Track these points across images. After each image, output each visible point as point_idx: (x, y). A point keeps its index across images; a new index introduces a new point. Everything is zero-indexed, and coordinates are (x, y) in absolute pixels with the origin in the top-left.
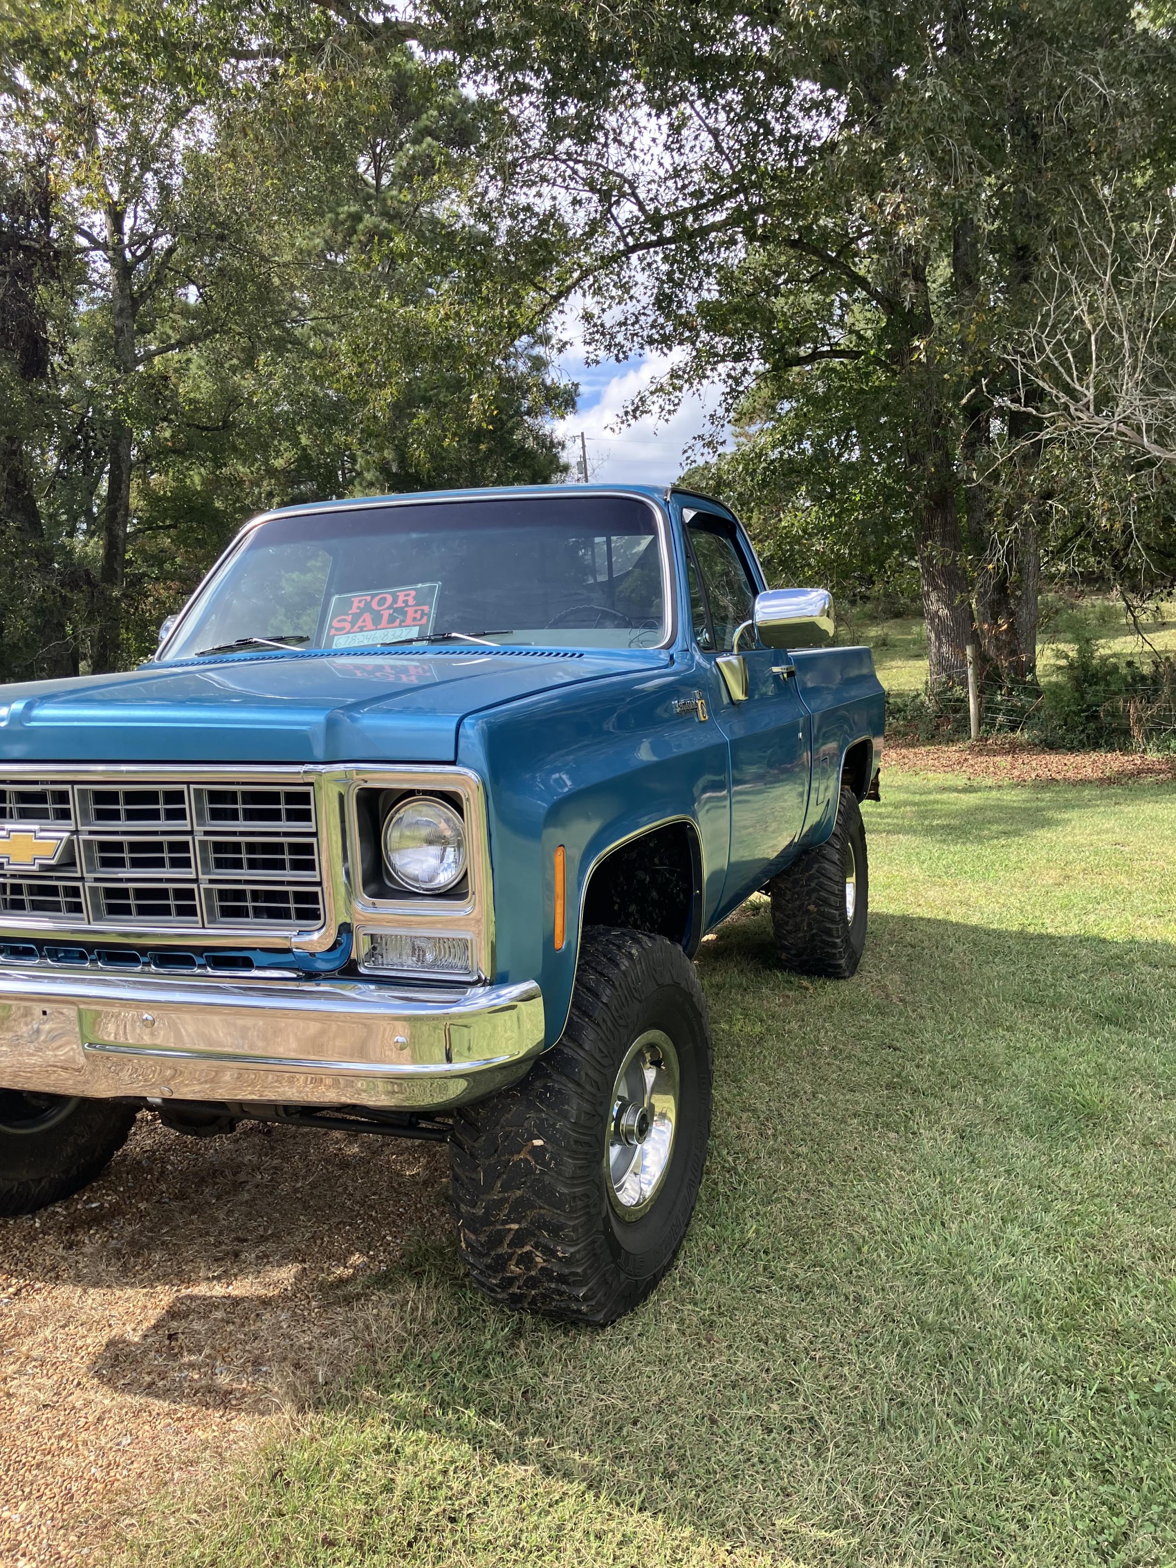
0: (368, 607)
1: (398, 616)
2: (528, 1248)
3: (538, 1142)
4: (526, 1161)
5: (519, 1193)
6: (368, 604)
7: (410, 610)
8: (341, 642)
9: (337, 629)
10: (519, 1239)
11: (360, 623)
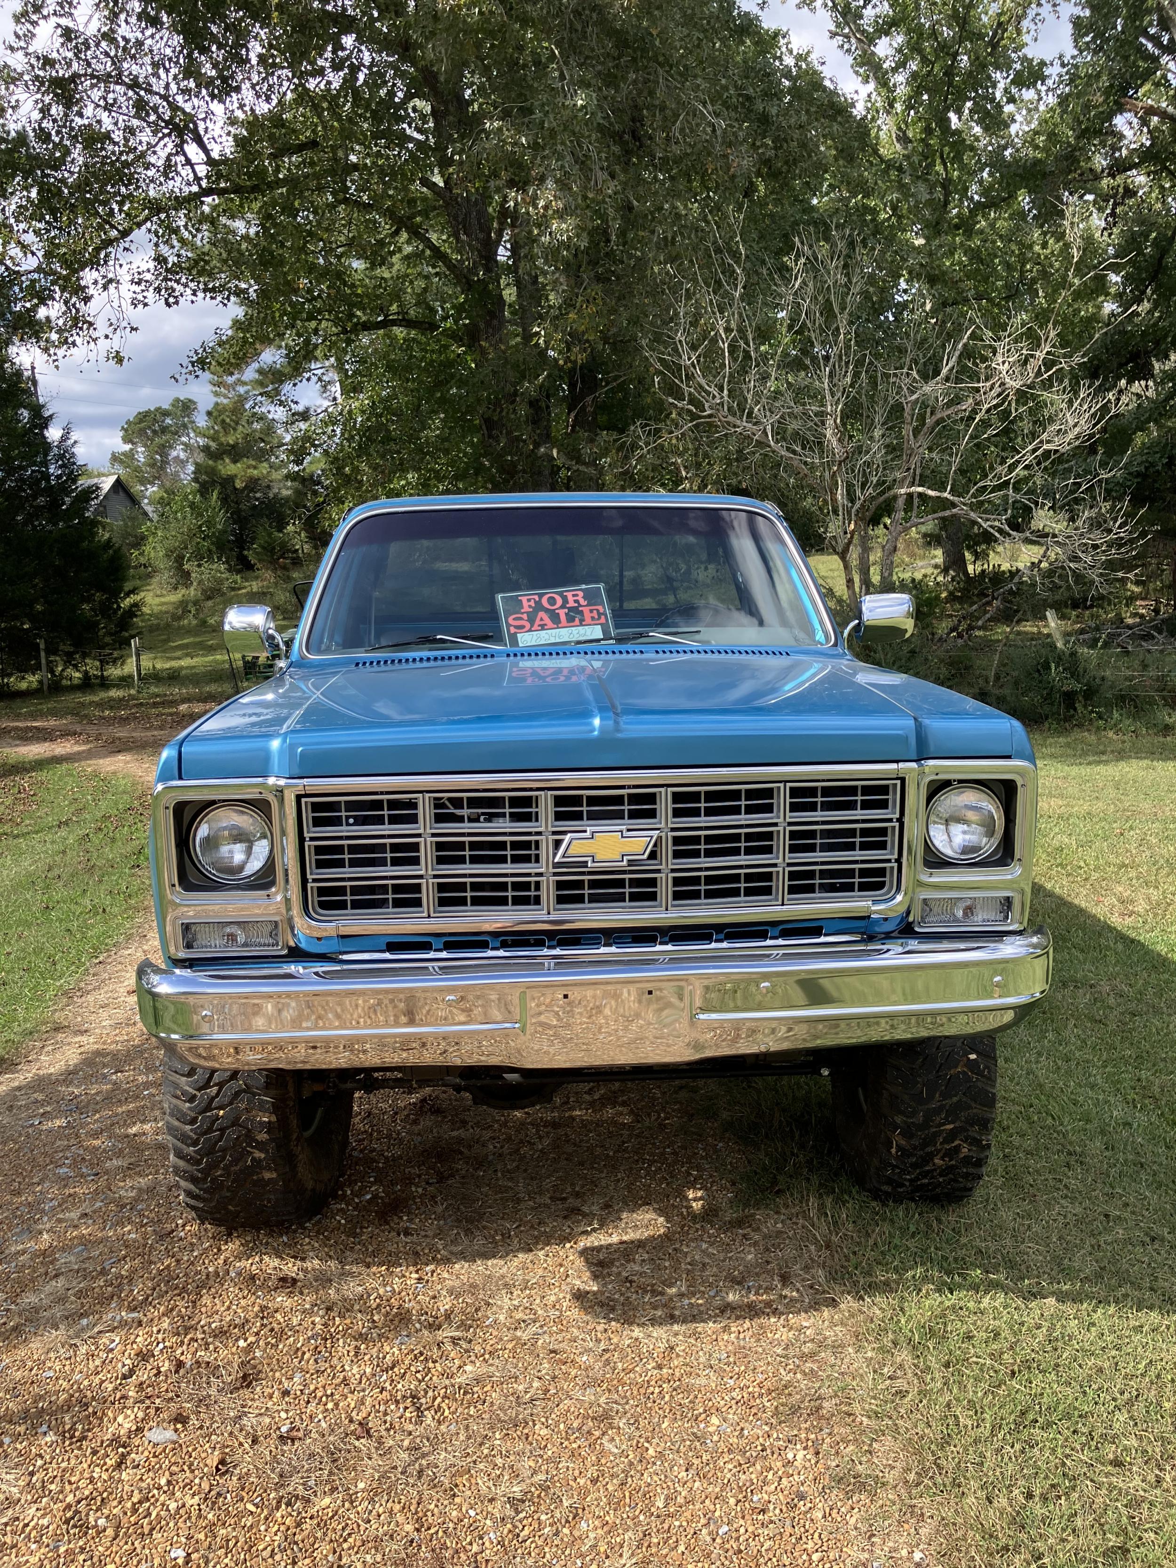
0: (539, 606)
1: (574, 616)
2: (957, 1142)
3: (973, 1057)
4: (964, 1073)
5: (955, 1099)
6: (538, 604)
7: (586, 610)
8: (526, 639)
9: (516, 627)
10: (952, 1135)
11: (538, 622)
